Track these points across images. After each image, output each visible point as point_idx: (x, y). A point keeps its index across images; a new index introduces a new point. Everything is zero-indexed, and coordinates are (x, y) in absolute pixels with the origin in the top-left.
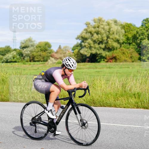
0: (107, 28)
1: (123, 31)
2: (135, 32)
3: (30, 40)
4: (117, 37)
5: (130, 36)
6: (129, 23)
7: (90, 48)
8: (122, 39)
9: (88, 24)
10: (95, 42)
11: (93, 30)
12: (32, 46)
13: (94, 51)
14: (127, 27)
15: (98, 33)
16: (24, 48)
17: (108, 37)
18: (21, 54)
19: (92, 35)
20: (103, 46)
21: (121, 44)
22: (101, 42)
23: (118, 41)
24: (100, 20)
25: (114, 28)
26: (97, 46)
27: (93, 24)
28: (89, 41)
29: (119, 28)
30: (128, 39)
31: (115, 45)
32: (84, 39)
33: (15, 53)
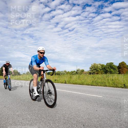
0: (97, 66)
1: (101, 66)
2: (104, 67)
3: (79, 69)
4: (100, 68)
5: (103, 68)
6: (103, 64)
7: (93, 71)
8: (101, 68)
9: (92, 65)
10: (94, 69)
11: (93, 66)
12: (80, 70)
13: (94, 72)
14: (102, 66)
15: (94, 67)
16: (77, 71)
17: (97, 68)
18: (77, 73)
19: (93, 68)
20: (96, 70)
21: (101, 70)
22: (95, 69)
23: (100, 69)
24: (95, 64)
25: (99, 66)
26: (94, 70)
27: (93, 65)
28: (92, 69)
29: (100, 66)
30: (103, 69)
31: (99, 70)
32: (91, 69)
33: (75, 72)
